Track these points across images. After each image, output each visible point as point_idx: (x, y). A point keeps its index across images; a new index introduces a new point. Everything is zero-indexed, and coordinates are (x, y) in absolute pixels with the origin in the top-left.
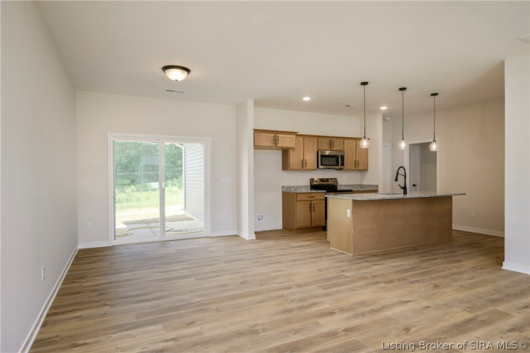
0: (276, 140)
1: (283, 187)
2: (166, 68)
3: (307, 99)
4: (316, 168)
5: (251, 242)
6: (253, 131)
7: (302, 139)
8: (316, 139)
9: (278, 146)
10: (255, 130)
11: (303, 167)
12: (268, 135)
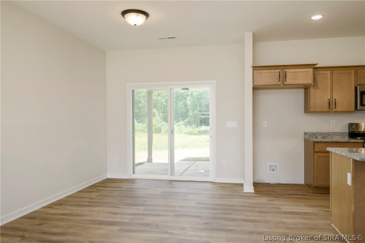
0: (283, 77)
1: (305, 134)
2: (124, 13)
3: (317, 17)
4: (353, 109)
5: (248, 196)
6: (251, 69)
7: (329, 72)
8: (353, 71)
9: (285, 83)
10: (253, 67)
11: (331, 108)
12: (272, 71)
